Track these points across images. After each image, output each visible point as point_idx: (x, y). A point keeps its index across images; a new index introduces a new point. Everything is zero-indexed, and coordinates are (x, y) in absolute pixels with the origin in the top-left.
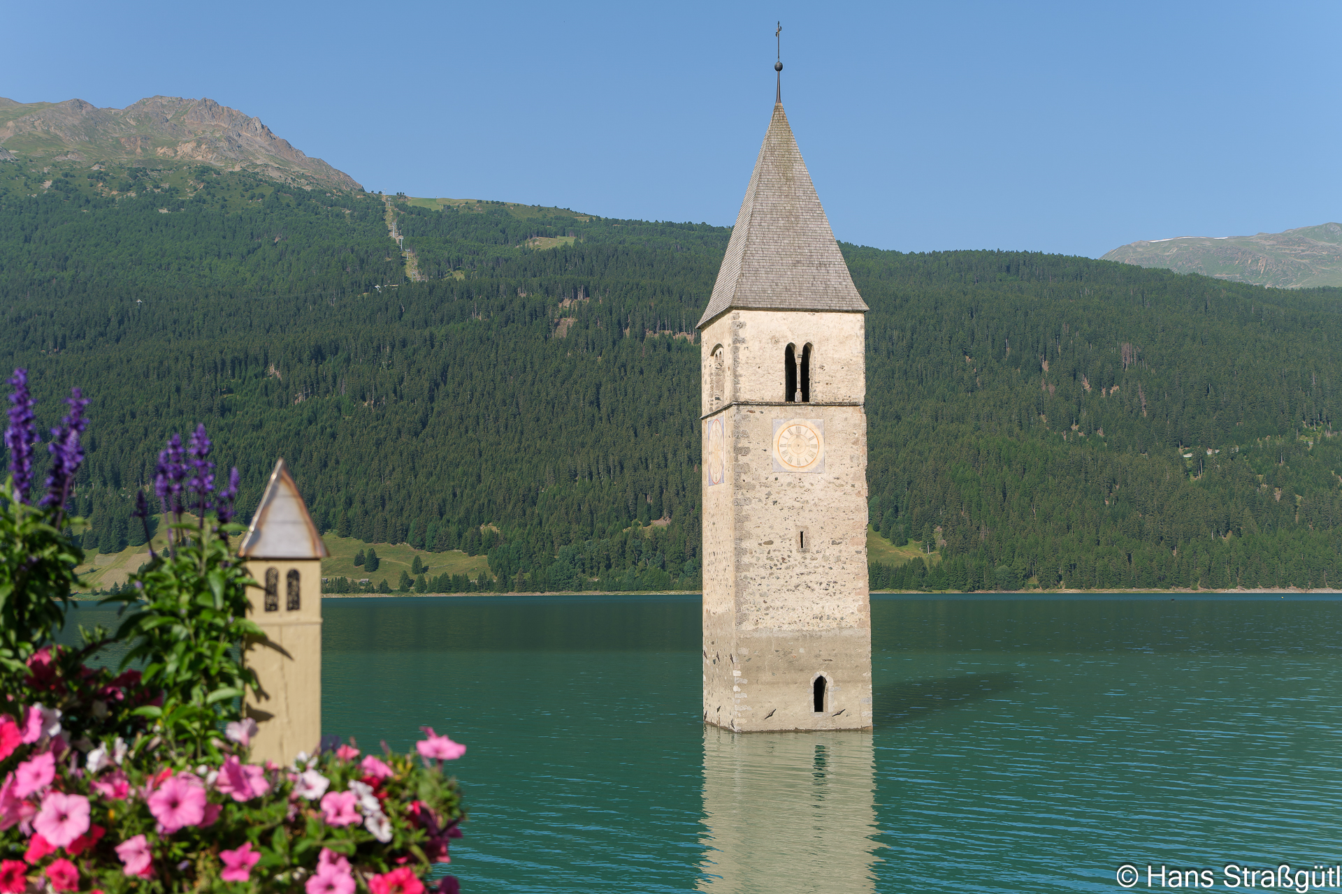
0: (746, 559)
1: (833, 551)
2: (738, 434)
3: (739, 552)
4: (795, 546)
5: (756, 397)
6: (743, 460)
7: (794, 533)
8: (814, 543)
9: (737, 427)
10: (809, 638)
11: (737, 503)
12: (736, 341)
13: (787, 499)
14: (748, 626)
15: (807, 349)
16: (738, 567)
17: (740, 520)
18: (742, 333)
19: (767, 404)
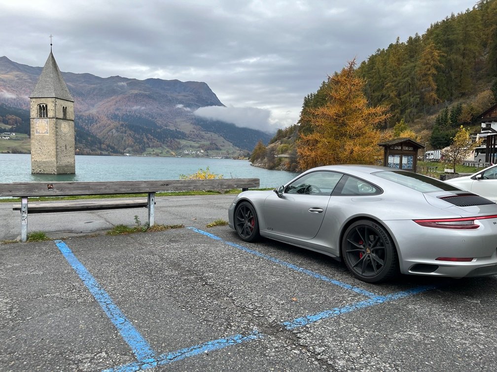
0: (58, 150)
1: (70, 149)
2: (56, 124)
3: (57, 149)
4: (64, 148)
5: (59, 117)
6: (57, 130)
7: (64, 145)
8: (67, 148)
9: (56, 122)
10: (67, 166)
11: (56, 139)
12: (56, 105)
13: (63, 139)
14: (58, 164)
15: (66, 107)
16: (57, 152)
17: (57, 142)
18: (57, 103)
19: (61, 119)
